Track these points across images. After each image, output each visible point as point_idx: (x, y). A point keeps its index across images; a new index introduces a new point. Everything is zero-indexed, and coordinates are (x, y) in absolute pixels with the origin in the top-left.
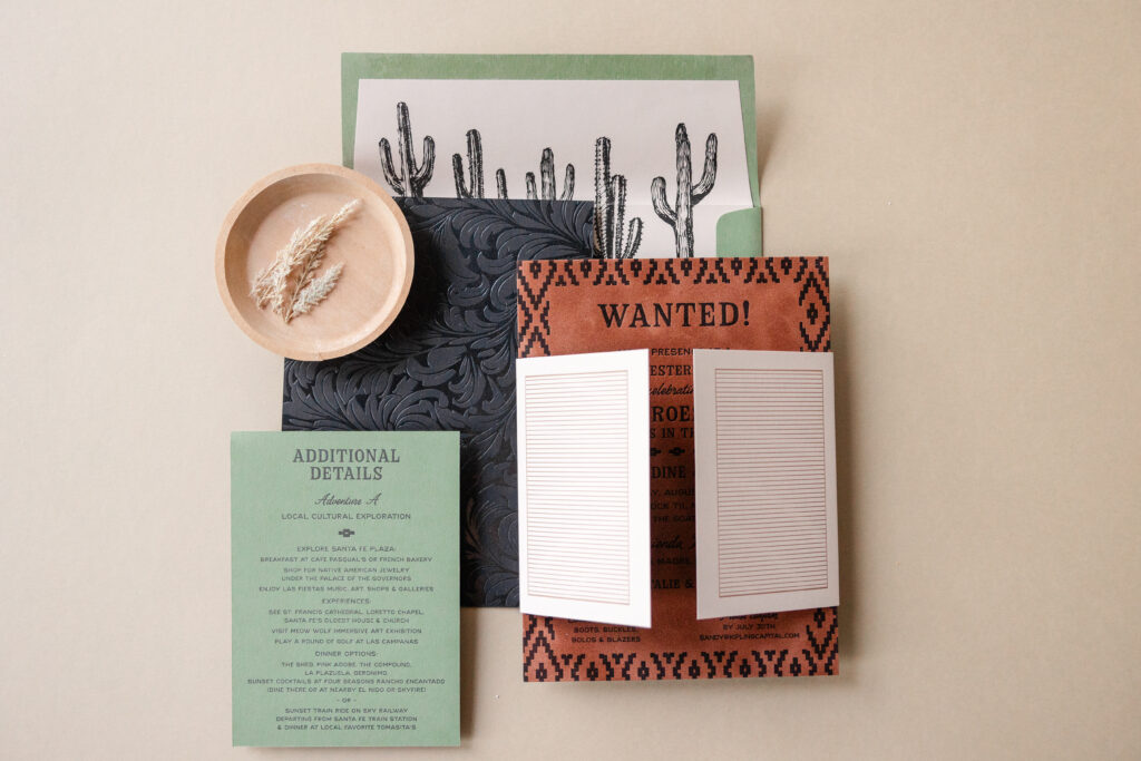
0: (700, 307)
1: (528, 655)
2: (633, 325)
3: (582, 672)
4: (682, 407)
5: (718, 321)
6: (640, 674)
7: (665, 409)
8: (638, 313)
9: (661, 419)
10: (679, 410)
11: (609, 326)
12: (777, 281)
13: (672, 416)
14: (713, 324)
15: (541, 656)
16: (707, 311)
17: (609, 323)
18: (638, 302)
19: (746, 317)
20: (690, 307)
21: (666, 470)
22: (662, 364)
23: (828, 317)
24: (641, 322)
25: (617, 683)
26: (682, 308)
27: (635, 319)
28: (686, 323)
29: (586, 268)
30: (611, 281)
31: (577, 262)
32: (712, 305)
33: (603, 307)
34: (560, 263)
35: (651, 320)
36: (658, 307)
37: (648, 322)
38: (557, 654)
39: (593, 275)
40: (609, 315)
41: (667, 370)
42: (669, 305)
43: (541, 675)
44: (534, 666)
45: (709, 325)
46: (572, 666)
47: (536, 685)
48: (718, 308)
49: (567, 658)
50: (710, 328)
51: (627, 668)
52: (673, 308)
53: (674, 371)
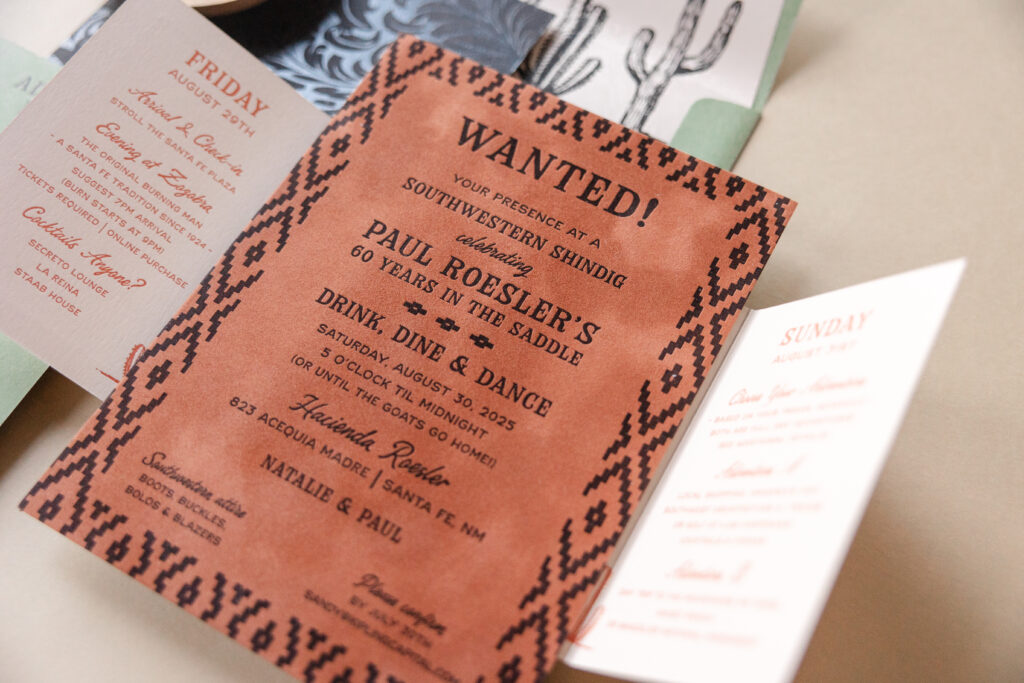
0: (591, 178)
1: (53, 473)
2: (492, 157)
3: (104, 541)
4: (491, 277)
5: (605, 203)
6: (180, 595)
7: (467, 267)
8: (508, 147)
9: (453, 276)
10: (484, 277)
11: (461, 143)
12: (713, 197)
13: (470, 279)
14: (595, 203)
15: (69, 487)
16: (597, 186)
17: (463, 139)
18: (516, 137)
19: (645, 217)
20: (577, 173)
21: (418, 339)
22: (498, 214)
23: (758, 271)
24: (504, 159)
25: (141, 588)
26: (566, 168)
27: (499, 152)
28: (561, 186)
29: (476, 73)
30: (497, 100)
31: (469, 63)
32: (608, 183)
33: (468, 121)
34: (450, 54)
35: (518, 162)
36: (536, 153)
37: (513, 162)
38: (91, 496)
39: (479, 84)
40: (469, 133)
41: (499, 225)
42: (552, 157)
43: (47, 512)
44: (49, 494)
45: (590, 202)
46: (98, 524)
47: (30, 522)
48: (613, 190)
49: (100, 508)
50: (590, 206)
51: (169, 574)
52: (555, 163)
53: (508, 230)
